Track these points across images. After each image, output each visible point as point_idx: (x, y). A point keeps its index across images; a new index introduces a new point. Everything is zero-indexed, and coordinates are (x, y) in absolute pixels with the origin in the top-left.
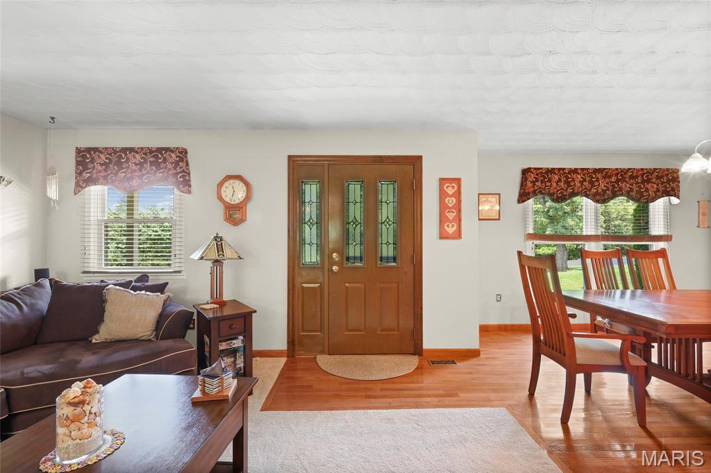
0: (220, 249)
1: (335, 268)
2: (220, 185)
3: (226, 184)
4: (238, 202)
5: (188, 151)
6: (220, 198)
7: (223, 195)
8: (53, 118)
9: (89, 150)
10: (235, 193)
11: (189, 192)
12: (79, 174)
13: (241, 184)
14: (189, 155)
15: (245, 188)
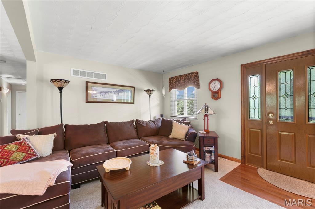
0: (206, 110)
1: (271, 122)
2: (210, 84)
3: (212, 83)
4: (217, 90)
5: (199, 72)
6: (210, 89)
7: (211, 87)
8: (163, 71)
9: (172, 78)
10: (216, 86)
11: (199, 88)
12: (170, 86)
13: (218, 82)
14: (199, 74)
15: (220, 84)
